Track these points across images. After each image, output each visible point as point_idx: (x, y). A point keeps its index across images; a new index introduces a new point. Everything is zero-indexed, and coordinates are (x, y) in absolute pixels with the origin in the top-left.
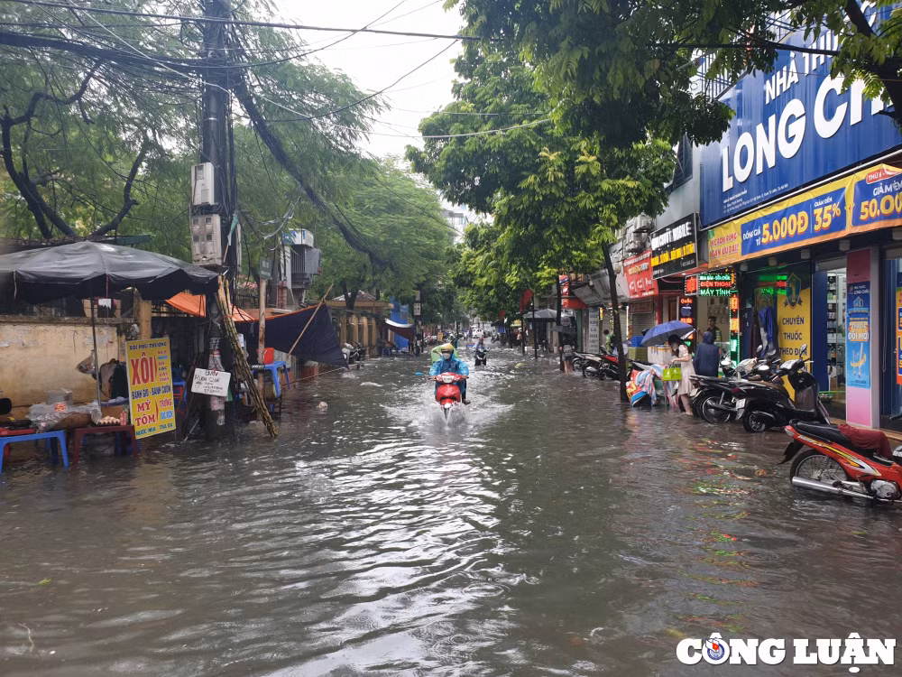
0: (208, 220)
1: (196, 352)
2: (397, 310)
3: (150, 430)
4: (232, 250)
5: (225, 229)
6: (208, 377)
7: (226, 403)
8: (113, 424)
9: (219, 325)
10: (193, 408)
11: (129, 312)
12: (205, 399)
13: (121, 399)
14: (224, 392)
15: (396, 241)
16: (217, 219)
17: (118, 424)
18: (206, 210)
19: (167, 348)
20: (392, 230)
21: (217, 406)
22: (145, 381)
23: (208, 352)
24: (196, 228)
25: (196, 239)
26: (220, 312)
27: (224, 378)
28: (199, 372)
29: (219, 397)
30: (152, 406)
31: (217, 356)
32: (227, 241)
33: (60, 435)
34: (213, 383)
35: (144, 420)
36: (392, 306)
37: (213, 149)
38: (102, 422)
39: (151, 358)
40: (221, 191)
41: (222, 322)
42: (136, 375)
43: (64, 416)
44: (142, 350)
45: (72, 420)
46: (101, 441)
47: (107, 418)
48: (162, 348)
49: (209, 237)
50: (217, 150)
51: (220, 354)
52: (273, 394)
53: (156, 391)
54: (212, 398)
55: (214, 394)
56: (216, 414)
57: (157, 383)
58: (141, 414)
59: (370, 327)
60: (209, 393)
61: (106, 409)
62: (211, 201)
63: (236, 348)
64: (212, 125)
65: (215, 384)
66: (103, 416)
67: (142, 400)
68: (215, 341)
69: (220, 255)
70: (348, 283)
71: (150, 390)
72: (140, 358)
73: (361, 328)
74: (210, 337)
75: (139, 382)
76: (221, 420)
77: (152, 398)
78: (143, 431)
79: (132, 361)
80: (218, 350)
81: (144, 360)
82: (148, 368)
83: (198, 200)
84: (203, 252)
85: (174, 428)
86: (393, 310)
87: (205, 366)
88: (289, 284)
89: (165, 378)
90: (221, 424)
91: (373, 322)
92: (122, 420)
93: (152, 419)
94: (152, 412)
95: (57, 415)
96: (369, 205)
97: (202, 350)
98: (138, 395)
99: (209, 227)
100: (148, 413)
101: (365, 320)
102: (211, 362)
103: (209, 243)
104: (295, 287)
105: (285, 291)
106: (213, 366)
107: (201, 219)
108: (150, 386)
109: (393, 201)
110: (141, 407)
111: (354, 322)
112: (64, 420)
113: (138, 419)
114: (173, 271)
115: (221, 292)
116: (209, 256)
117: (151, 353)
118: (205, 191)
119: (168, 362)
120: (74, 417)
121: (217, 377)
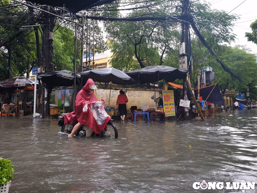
0: (184, 58)
1: (180, 95)
2: (240, 96)
3: (169, 115)
4: (190, 66)
5: (188, 61)
6: (184, 102)
7: (189, 110)
8: (160, 112)
9: (187, 87)
10: (180, 110)
11: (162, 88)
12: (183, 108)
13: (161, 106)
14: (189, 106)
15: (240, 69)
16: (186, 58)
17: (161, 112)
18: (183, 55)
19: (173, 93)
20: (239, 66)
21: (186, 110)
22: (167, 101)
23: (184, 95)
24: (180, 61)
25: (180, 64)
26: (187, 84)
27: (189, 102)
28: (181, 100)
29: (187, 108)
30: (169, 108)
31: (186, 96)
32: (189, 64)
33: (148, 113)
34: (185, 103)
36: (238, 94)
37: (185, 39)
38: (157, 111)
39: (169, 95)
40: (187, 50)
41: (188, 86)
42: (165, 99)
43: (149, 109)
44: (167, 93)
45: (150, 110)
46: (157, 117)
47: (158, 110)
48: (172, 93)
49: (184, 63)
50: (186, 39)
51: (187, 95)
52: (202, 110)
53: (170, 104)
54: (185, 108)
55: (185, 107)
56: (186, 112)
57: (170, 102)
59: (230, 101)
60: (184, 106)
61: (158, 108)
62: (184, 53)
63: (192, 94)
64: (184, 32)
65: (186, 104)
66: (157, 110)
67: (166, 106)
68: (186, 92)
69: (187, 68)
70: (222, 86)
73: (227, 100)
74: (184, 91)
77: (169, 106)
78: (167, 115)
79: (164, 96)
80: (186, 94)
81: (167, 96)
82: (168, 98)
83: (181, 53)
84: (182, 67)
85: (175, 115)
86: (238, 96)
87: (183, 99)
88: (205, 83)
89: (172, 101)
90: (188, 115)
91: (231, 99)
92: (162, 111)
93: (169, 112)
94: (169, 110)
95: (147, 108)
96: (230, 59)
97: (182, 94)
98: (166, 105)
99: (184, 60)
101: (228, 98)
102: (185, 97)
103: (184, 64)
104: (206, 84)
105: (204, 85)
106: (185, 99)
107: (182, 58)
108: (168, 103)
109: (239, 57)
110: (166, 108)
111: (225, 98)
112: (148, 109)
113: (166, 111)
114: (175, 69)
115: (187, 78)
116: (184, 68)
117: (169, 94)
118: (183, 50)
119: (173, 97)
120: (151, 109)
121: (186, 102)
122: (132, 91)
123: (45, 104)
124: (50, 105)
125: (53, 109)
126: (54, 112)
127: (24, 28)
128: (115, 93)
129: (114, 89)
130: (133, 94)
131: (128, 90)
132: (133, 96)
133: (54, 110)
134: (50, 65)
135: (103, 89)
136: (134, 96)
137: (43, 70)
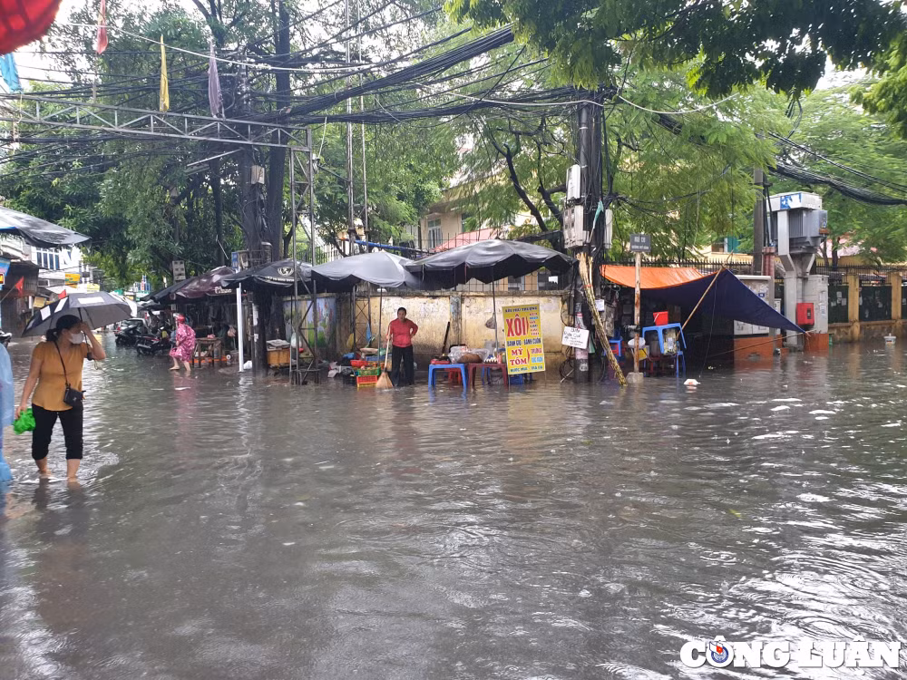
0: (573, 211)
3: (522, 369)
6: (573, 333)
7: (588, 354)
8: (493, 362)
9: (582, 293)
12: (571, 351)
14: (584, 345)
16: (578, 210)
21: (580, 356)
22: (519, 335)
24: (566, 219)
25: (567, 228)
27: (585, 334)
28: (567, 330)
29: (580, 349)
30: (525, 353)
31: (580, 317)
32: (592, 225)
33: (461, 367)
34: (576, 338)
35: (518, 362)
38: (489, 360)
39: (524, 319)
42: (510, 329)
44: (517, 313)
45: (468, 358)
46: (496, 374)
47: (491, 358)
48: (533, 311)
49: (573, 225)
51: (582, 315)
53: (528, 343)
54: (576, 349)
55: (577, 346)
56: (580, 361)
57: (529, 337)
58: (515, 357)
60: (574, 346)
62: (576, 195)
63: (593, 311)
65: (578, 339)
67: (515, 348)
68: (578, 306)
71: (522, 342)
72: (514, 318)
74: (575, 303)
75: (513, 335)
76: (584, 367)
77: (525, 348)
78: (516, 369)
79: (508, 320)
80: (580, 313)
81: (519, 320)
82: (521, 325)
84: (569, 237)
85: (544, 369)
88: (784, 250)
89: (535, 333)
90: (583, 370)
92: (498, 360)
93: (524, 361)
94: (524, 356)
98: (512, 343)
99: (573, 216)
100: (521, 357)
102: (577, 321)
103: (573, 229)
104: (794, 252)
106: (578, 325)
107: (569, 211)
108: (522, 338)
110: (515, 353)
113: (512, 361)
115: (583, 266)
116: (573, 240)
117: (524, 315)
118: (572, 188)
119: (538, 322)
120: (468, 355)
121: (578, 334)
122: (477, 298)
123: (255, 340)
124: (268, 342)
125: (277, 354)
126: (278, 360)
127: (192, 167)
128: (431, 305)
129: (428, 297)
130: (482, 307)
131: (468, 297)
132: (481, 313)
133: (279, 354)
134: (260, 247)
135: (400, 298)
136: (485, 314)
137: (245, 262)
